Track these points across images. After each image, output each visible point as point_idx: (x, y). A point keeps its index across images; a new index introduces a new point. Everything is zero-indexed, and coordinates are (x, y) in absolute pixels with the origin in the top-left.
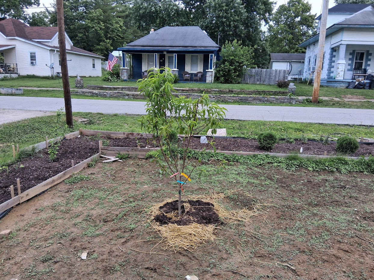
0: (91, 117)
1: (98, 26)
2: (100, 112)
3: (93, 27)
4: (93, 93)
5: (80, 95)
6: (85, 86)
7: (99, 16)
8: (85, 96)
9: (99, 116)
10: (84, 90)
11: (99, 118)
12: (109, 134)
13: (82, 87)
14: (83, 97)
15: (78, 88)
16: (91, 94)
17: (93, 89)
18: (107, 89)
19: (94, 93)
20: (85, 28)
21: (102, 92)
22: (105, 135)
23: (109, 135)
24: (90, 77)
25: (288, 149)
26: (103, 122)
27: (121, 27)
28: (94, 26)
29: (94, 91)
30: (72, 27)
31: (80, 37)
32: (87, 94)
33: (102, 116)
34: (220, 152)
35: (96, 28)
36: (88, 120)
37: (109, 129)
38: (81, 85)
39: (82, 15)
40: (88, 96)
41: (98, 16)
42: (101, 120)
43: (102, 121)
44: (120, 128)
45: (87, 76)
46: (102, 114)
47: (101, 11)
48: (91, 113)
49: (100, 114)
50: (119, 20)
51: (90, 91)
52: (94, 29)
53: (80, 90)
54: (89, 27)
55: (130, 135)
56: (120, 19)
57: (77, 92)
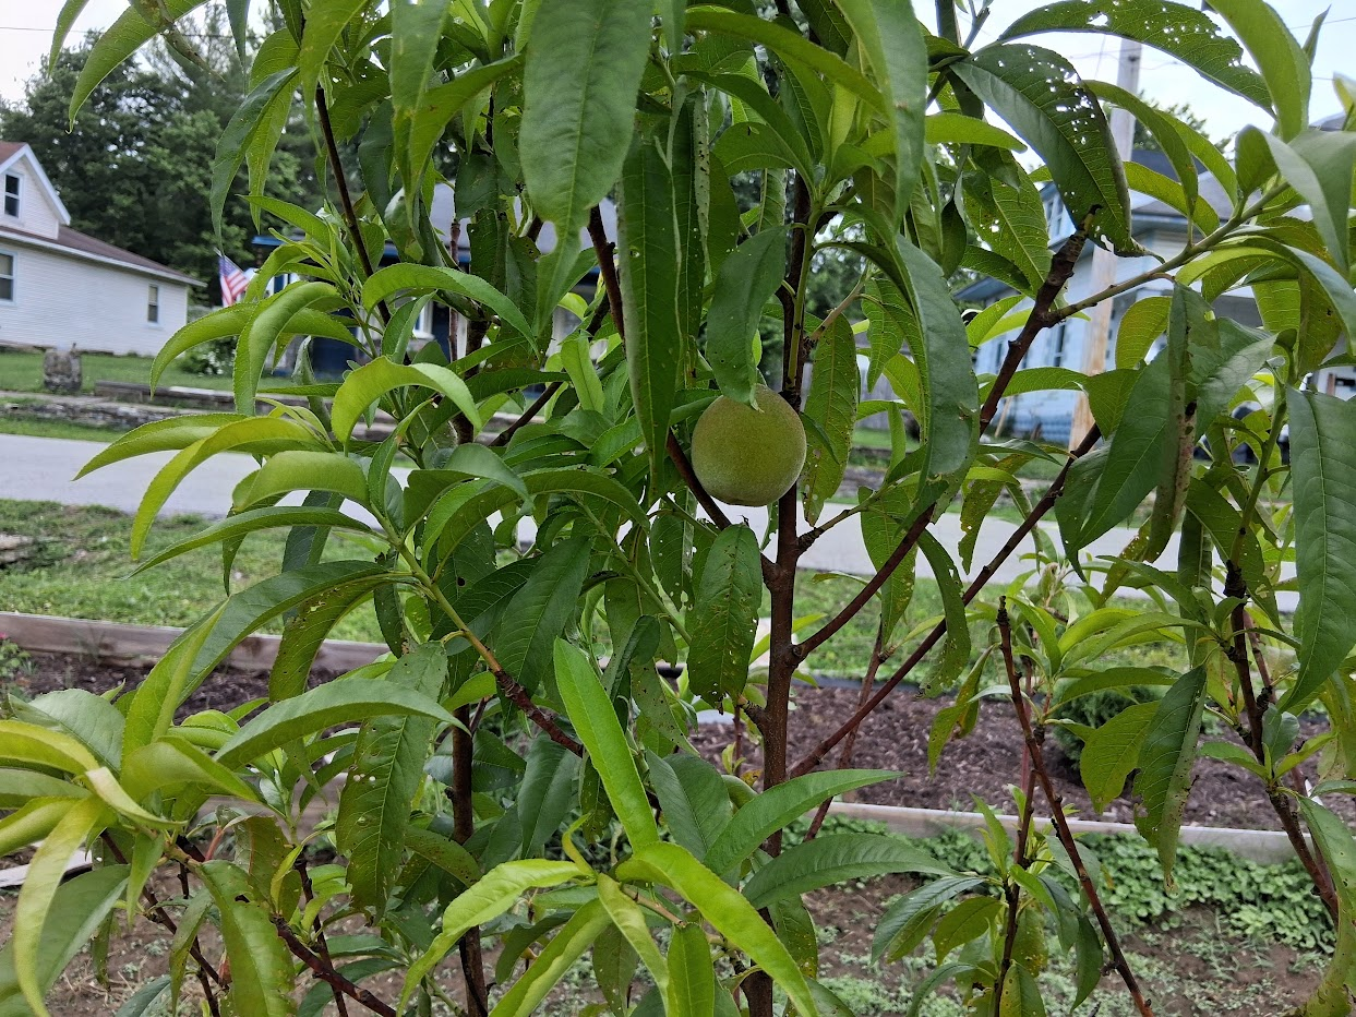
0: (46, 526)
1: (200, 175)
2: (105, 503)
3: (179, 176)
4: (115, 416)
5: (55, 421)
6: (87, 382)
7: (204, 137)
8: (76, 425)
9: (94, 523)
10: (80, 402)
11: (92, 535)
12: (107, 640)
13: (74, 389)
14: (66, 433)
15: (54, 392)
16: (109, 418)
17: (125, 399)
18: (190, 402)
19: (121, 417)
20: (144, 179)
21: (158, 413)
22: (75, 644)
23: (106, 647)
24: (133, 355)
25: (1231, 778)
26: (110, 559)
27: (286, 183)
28: (184, 170)
29: (124, 408)
30: (90, 168)
31: (123, 209)
32: (87, 419)
33: (108, 522)
34: (854, 818)
35: (190, 180)
36: (21, 546)
37: (133, 600)
38: (69, 377)
39: (133, 125)
40: (88, 427)
41: (200, 136)
42: (103, 547)
43: (105, 554)
44: (197, 595)
45: (117, 352)
46: (115, 514)
47: (217, 119)
48: (53, 507)
49: (106, 512)
50: (282, 159)
51: (106, 405)
52: (181, 184)
53: (57, 401)
54: (162, 173)
55: (240, 652)
56: (286, 155)
57: (42, 409)
